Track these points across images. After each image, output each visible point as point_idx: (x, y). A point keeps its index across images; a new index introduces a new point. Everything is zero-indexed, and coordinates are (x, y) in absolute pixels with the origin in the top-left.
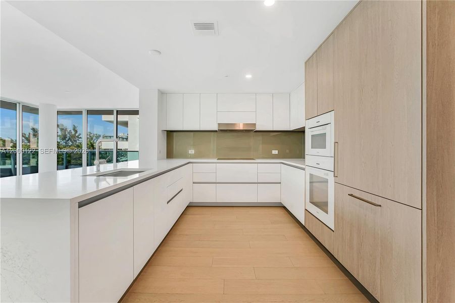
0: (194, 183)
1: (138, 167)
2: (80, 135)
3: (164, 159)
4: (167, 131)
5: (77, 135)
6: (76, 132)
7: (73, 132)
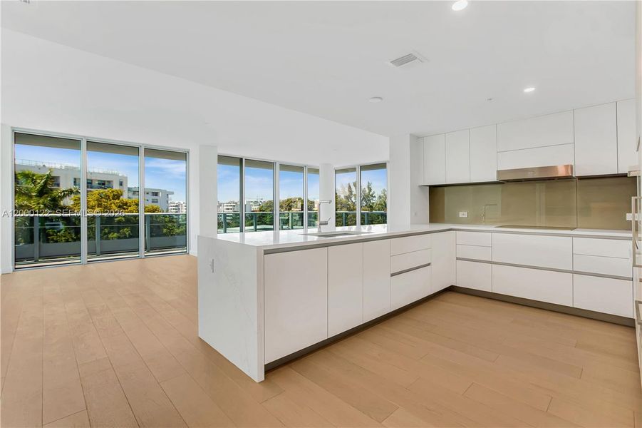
0: (457, 259)
1: (386, 232)
2: (374, 193)
3: (426, 224)
4: (430, 187)
5: (371, 193)
6: (370, 190)
7: (367, 191)
